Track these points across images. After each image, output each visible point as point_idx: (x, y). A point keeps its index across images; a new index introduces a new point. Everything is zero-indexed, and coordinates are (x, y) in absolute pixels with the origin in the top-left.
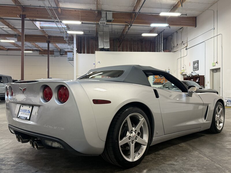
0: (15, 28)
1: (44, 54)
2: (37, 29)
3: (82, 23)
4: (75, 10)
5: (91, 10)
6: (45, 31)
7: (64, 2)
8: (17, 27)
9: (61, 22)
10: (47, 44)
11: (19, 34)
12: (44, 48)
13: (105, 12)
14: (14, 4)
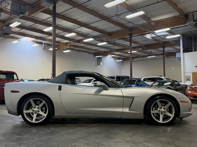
0: (137, 42)
1: (170, 56)
2: (149, 39)
3: (171, 29)
4: (166, 20)
5: (174, 17)
6: (157, 39)
7: (154, 17)
8: (137, 41)
9: (154, 32)
10: (163, 48)
11: (140, 45)
12: (169, 51)
13: (192, 13)
14: (122, 29)
